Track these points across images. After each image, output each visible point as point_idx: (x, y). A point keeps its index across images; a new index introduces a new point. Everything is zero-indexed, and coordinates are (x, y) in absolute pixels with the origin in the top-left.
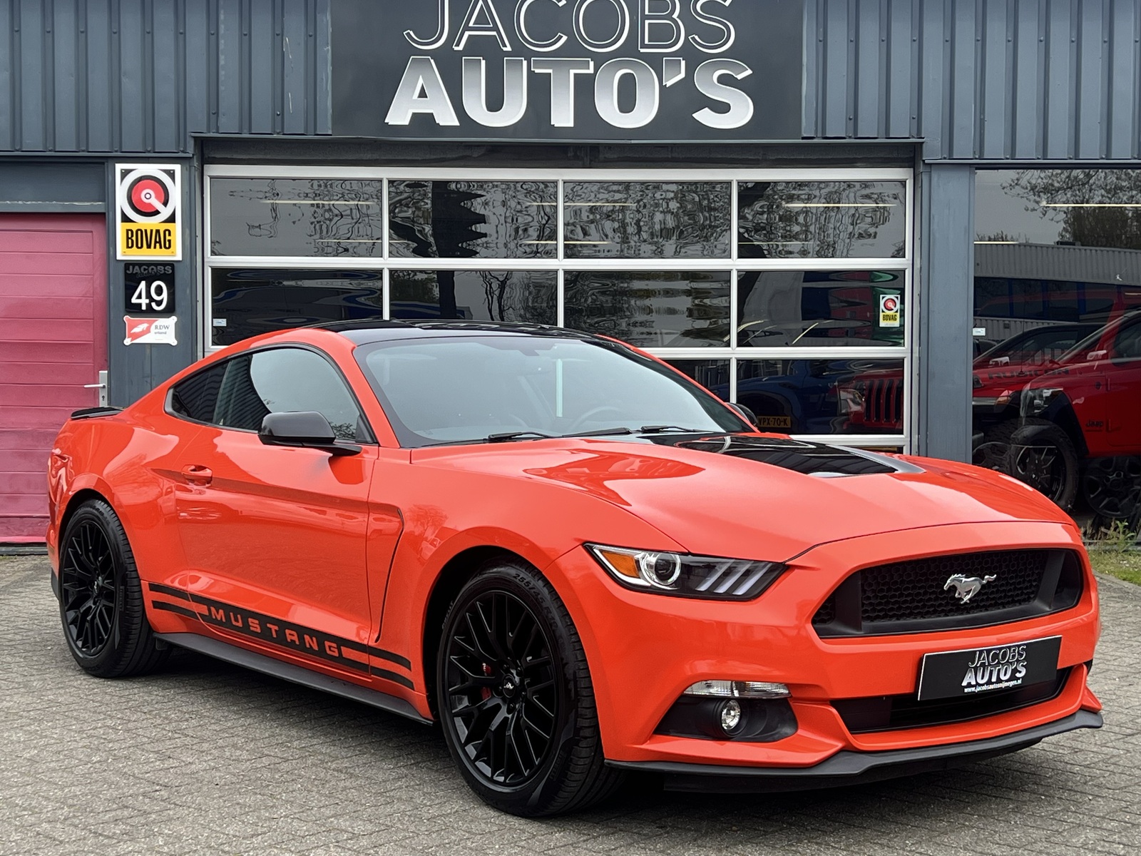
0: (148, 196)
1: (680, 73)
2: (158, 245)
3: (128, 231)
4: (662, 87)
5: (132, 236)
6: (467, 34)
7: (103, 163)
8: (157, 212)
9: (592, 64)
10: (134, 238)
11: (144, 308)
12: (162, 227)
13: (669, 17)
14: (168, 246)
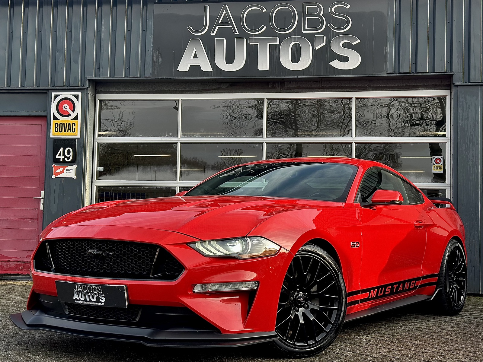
0: (66, 107)
2: (69, 130)
3: (56, 124)
4: (314, 50)
5: (58, 126)
6: (217, 27)
7: (46, 93)
8: (70, 115)
9: (278, 39)
10: (59, 127)
11: (61, 160)
12: (72, 122)
14: (74, 130)
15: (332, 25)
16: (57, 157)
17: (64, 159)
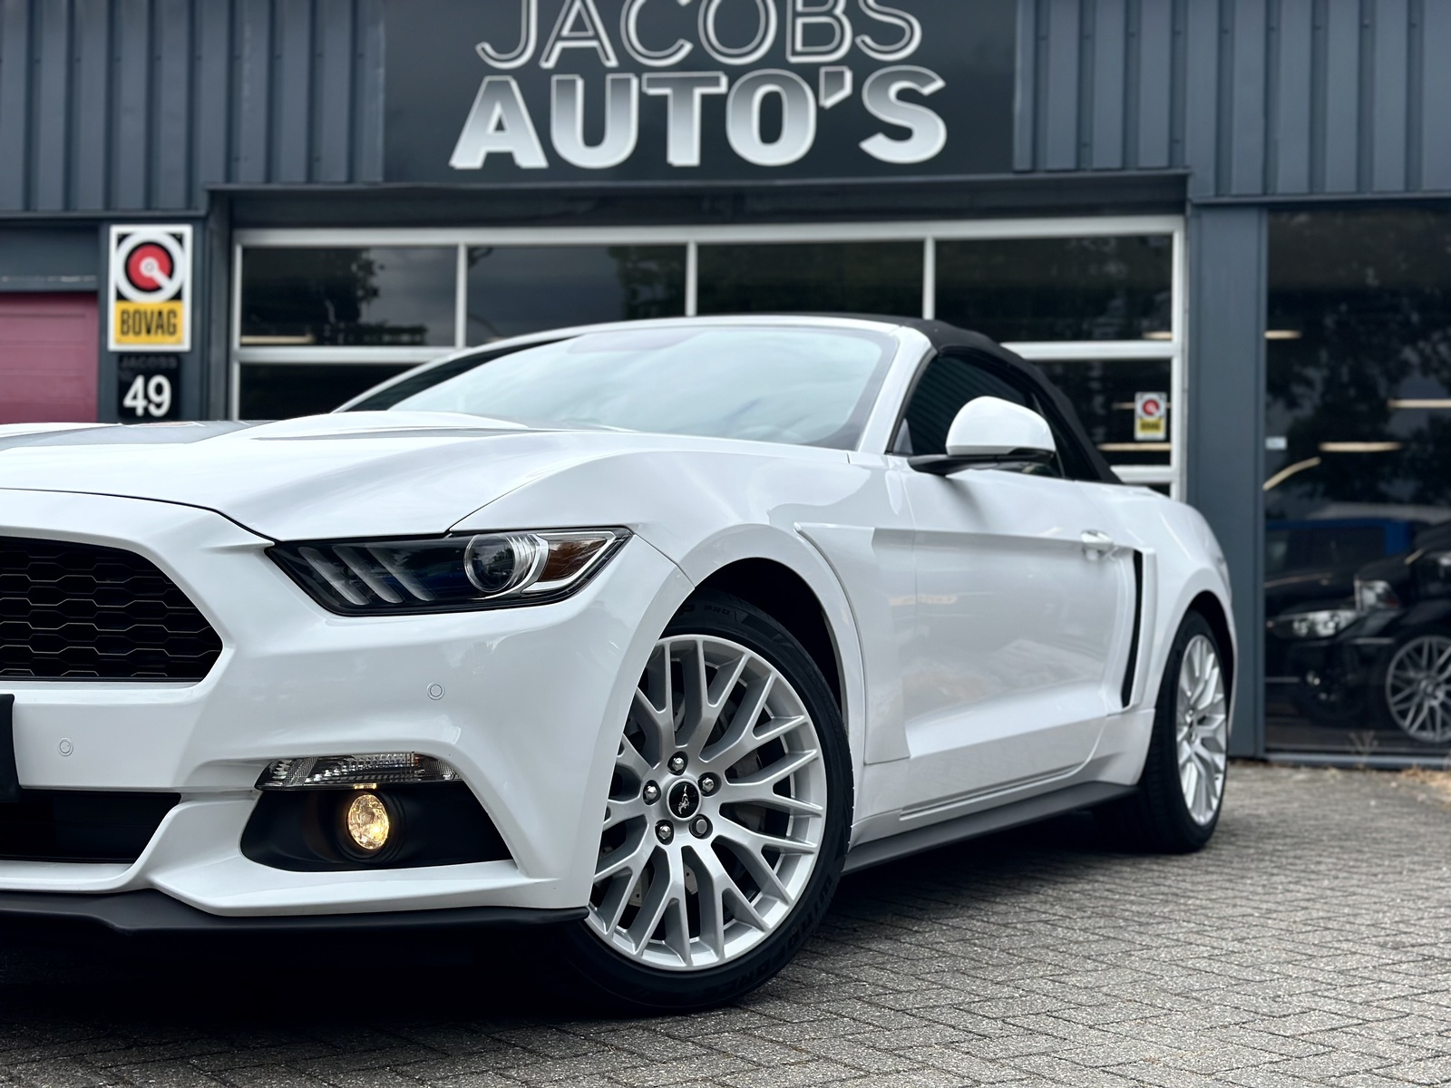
0: (150, 268)
1: (841, 86)
2: (160, 331)
3: (123, 312)
4: (820, 111)
5: (128, 319)
6: (560, 46)
7: (96, 227)
9: (724, 80)
10: (131, 322)
11: (140, 412)
12: (166, 308)
13: (830, 13)
14: (172, 330)
15: (868, 39)
16: (128, 402)
17: (146, 410)
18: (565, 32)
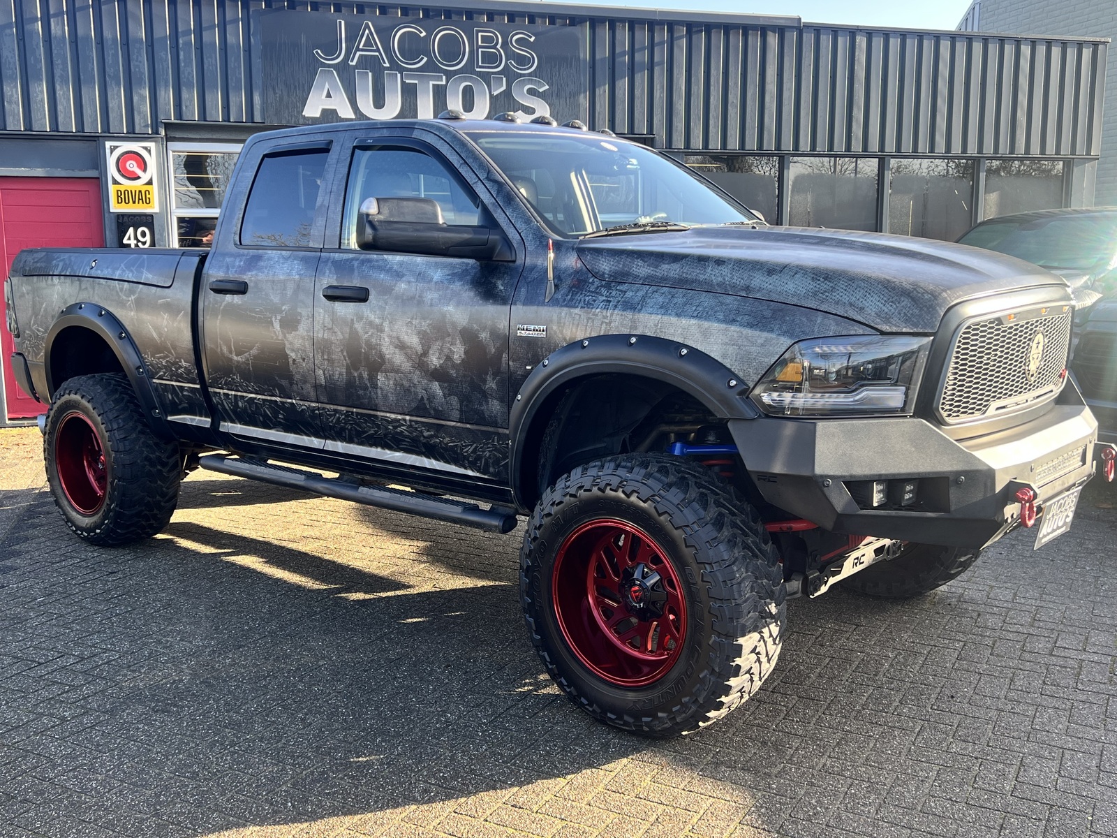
0: (131, 166)
1: (502, 86)
2: (141, 201)
3: (118, 191)
4: (491, 96)
5: (121, 194)
6: (358, 53)
7: (95, 141)
8: (139, 178)
9: (444, 78)
10: (123, 196)
11: (133, 246)
12: (144, 189)
13: (494, 47)
14: (148, 202)
15: (513, 62)
16: (125, 241)
17: (137, 245)
18: (361, 47)
